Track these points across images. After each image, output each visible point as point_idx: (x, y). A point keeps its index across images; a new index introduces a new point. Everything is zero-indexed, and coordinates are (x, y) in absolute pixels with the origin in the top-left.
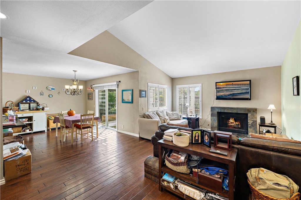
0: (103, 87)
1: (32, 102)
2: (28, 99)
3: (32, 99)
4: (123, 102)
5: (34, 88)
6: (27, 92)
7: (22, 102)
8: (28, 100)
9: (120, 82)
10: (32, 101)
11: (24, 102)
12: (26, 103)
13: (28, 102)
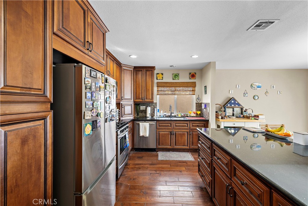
1: (237, 106)
2: (233, 101)
3: (237, 102)
5: (237, 86)
6: (231, 92)
8: (233, 103)
10: (236, 104)
11: (229, 105)
12: (231, 107)
13: (233, 105)
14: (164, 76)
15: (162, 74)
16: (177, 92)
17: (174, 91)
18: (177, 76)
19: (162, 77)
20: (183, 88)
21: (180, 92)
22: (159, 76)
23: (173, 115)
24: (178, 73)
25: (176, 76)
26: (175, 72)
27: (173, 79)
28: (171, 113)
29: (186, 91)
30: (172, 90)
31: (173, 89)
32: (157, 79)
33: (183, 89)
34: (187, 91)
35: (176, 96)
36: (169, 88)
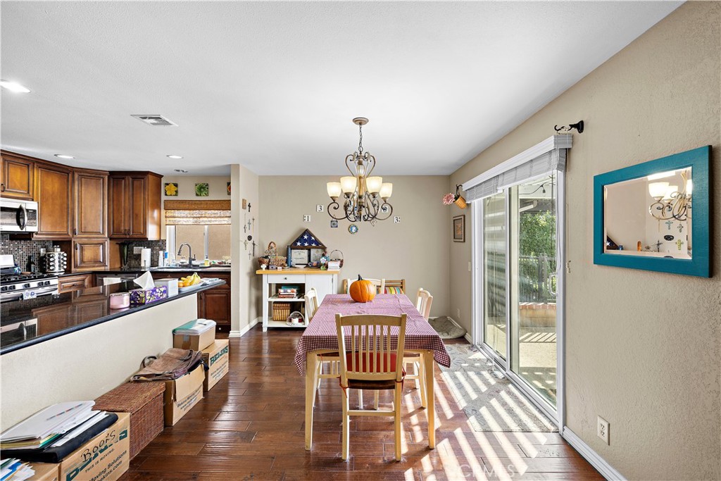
0: (493, 182)
1: (314, 245)
2: (306, 237)
3: (313, 238)
4: (600, 259)
5: (319, 209)
6: (306, 219)
7: (293, 246)
8: (305, 241)
9: (580, 126)
10: (313, 242)
11: (299, 244)
12: (302, 248)
13: (306, 244)
14: (179, 189)
15: (176, 185)
16: (205, 219)
17: (199, 217)
18: (204, 188)
19: (177, 192)
20: (216, 212)
21: (210, 219)
22: (170, 190)
23: (193, 263)
24: (206, 182)
25: (202, 189)
26: (201, 182)
27: (197, 195)
28: (191, 260)
29: (221, 217)
30: (195, 216)
31: (196, 213)
32: (166, 195)
33: (215, 214)
34: (223, 217)
35: (206, 227)
36: (188, 211)
